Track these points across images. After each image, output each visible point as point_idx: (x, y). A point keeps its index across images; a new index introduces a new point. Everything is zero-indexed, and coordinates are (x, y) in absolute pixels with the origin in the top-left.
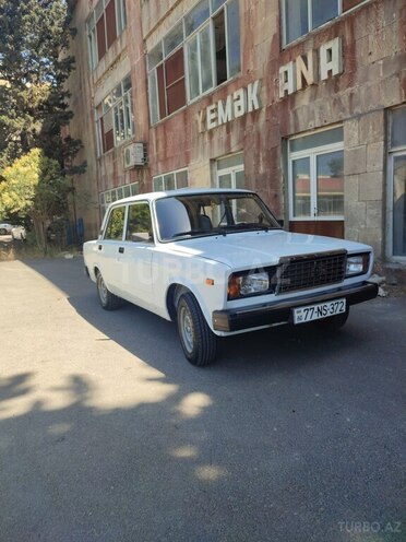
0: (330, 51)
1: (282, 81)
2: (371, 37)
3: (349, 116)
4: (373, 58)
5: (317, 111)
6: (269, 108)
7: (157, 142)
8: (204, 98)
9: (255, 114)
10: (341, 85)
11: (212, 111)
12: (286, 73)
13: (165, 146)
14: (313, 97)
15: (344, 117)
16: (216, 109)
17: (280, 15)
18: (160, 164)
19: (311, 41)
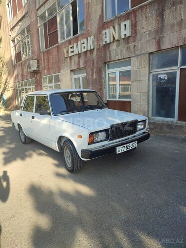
0: (126, 25)
1: (104, 37)
2: (144, 21)
3: (134, 56)
4: (144, 30)
5: (120, 52)
6: (98, 49)
7: (44, 60)
8: (67, 41)
9: (92, 51)
10: (130, 41)
11: (72, 48)
12: (106, 33)
13: (49, 62)
14: (118, 46)
15: (131, 56)
16: (73, 47)
17: (103, 7)
18: (46, 71)
19: (117, 20)
